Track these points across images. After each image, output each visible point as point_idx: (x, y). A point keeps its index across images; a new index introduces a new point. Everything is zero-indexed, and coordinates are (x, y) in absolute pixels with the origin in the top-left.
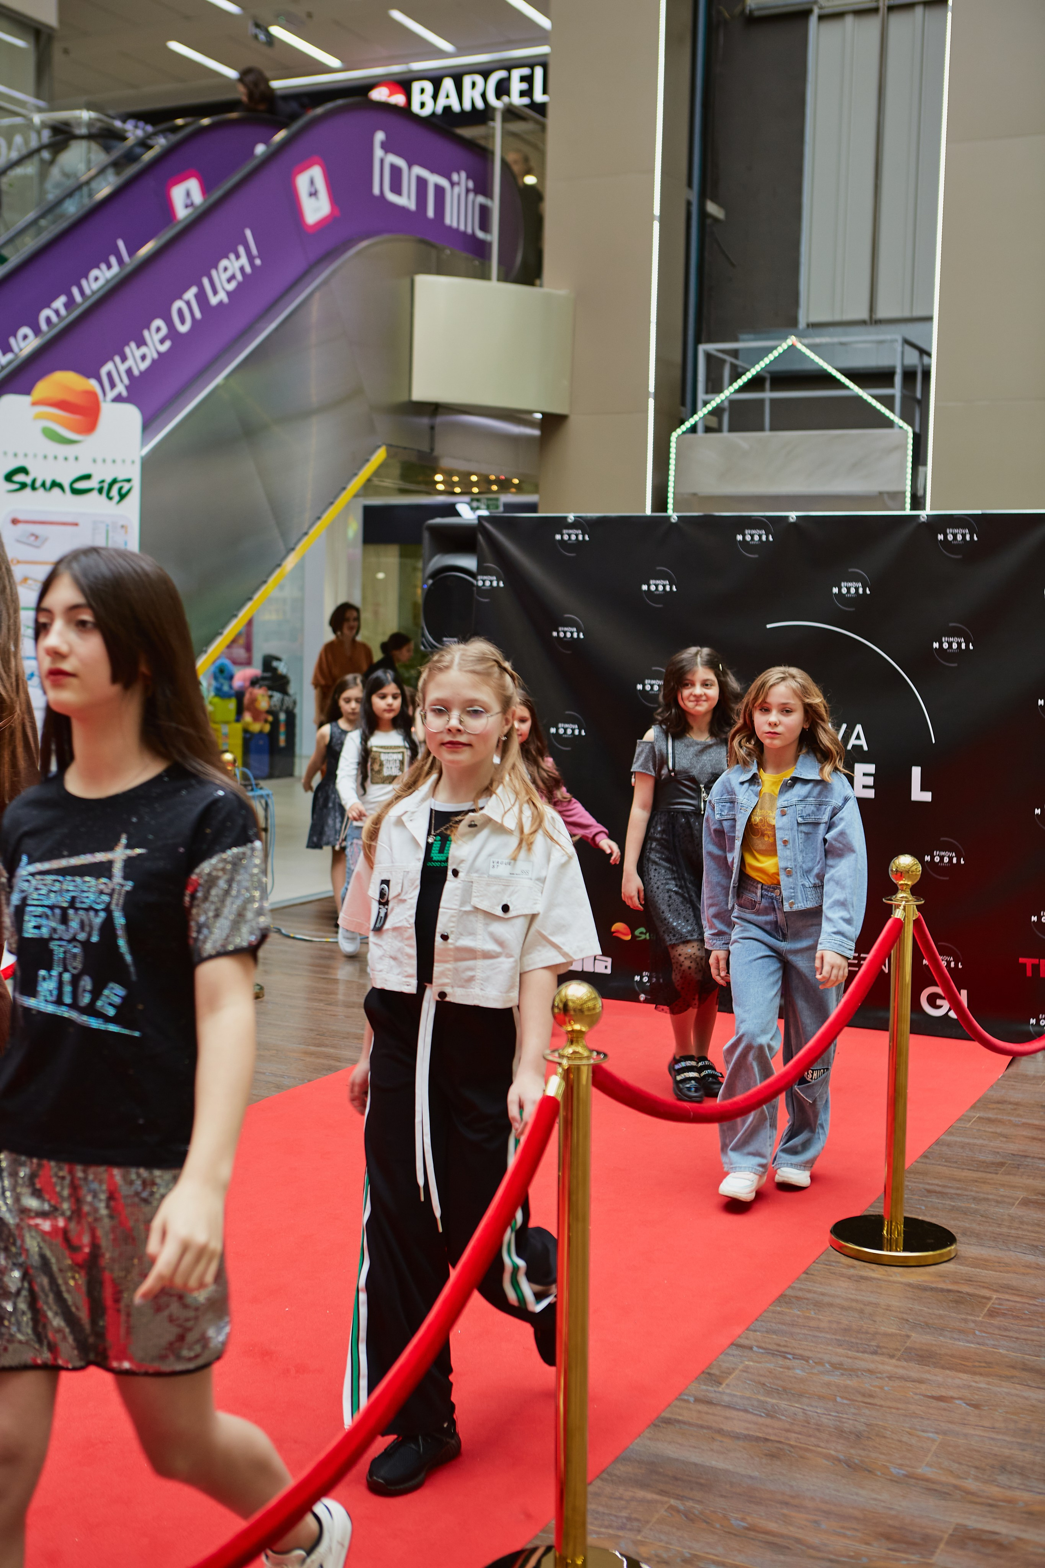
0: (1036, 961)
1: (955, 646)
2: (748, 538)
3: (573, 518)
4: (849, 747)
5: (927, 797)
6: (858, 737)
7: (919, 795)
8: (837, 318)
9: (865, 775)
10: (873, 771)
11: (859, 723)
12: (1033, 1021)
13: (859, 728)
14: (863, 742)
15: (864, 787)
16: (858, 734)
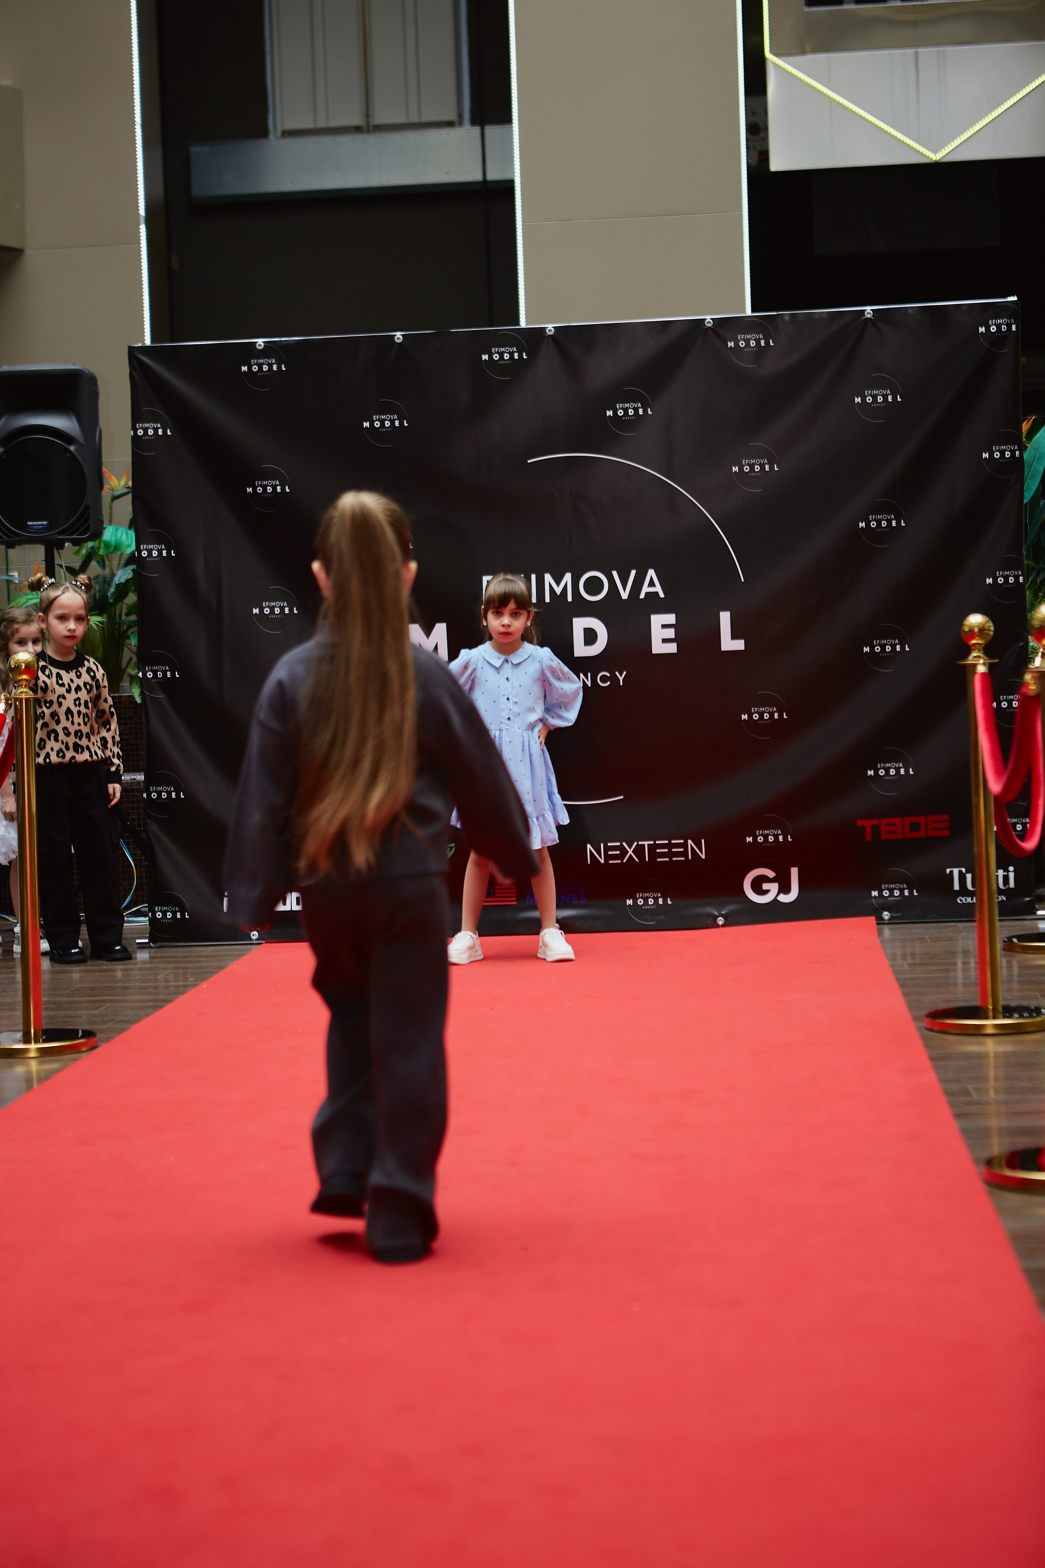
0: (875, 822)
1: (757, 468)
2: (496, 357)
3: (262, 344)
4: (642, 596)
5: (739, 645)
6: (651, 584)
7: (729, 643)
8: (322, 124)
9: (664, 626)
10: (674, 622)
11: (651, 568)
12: (875, 893)
13: (651, 573)
14: (658, 588)
15: (665, 641)
16: (651, 578)
